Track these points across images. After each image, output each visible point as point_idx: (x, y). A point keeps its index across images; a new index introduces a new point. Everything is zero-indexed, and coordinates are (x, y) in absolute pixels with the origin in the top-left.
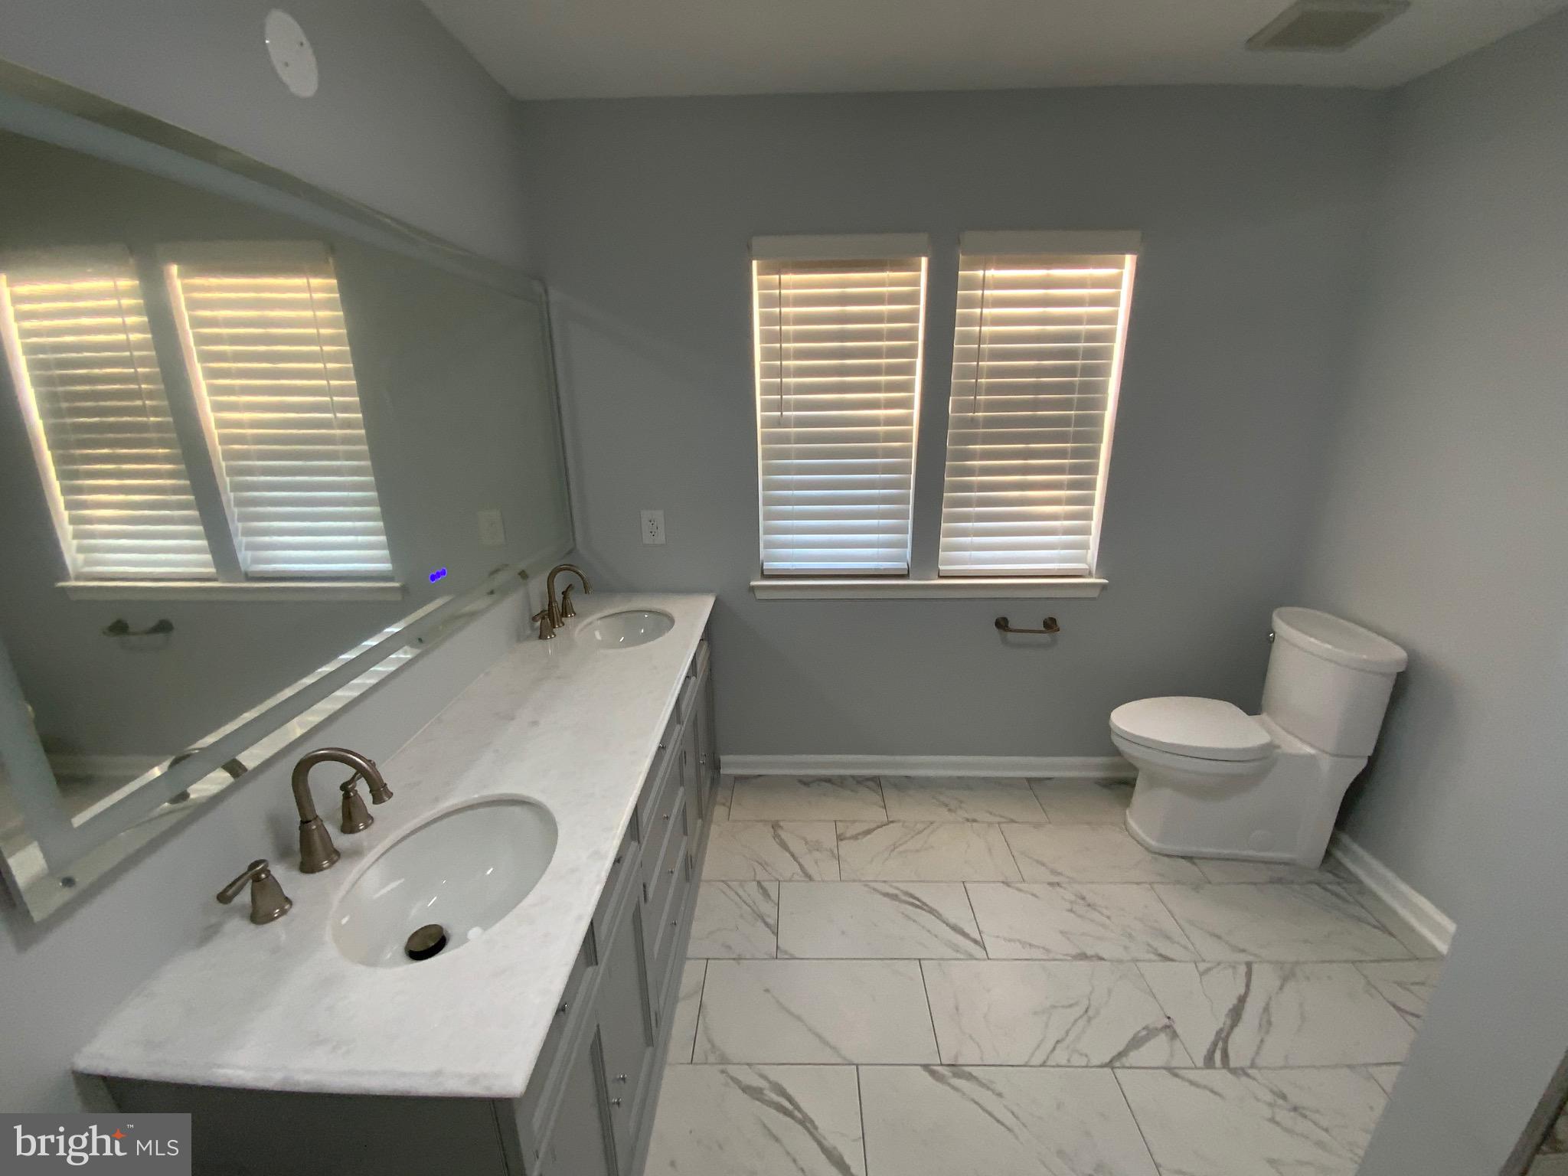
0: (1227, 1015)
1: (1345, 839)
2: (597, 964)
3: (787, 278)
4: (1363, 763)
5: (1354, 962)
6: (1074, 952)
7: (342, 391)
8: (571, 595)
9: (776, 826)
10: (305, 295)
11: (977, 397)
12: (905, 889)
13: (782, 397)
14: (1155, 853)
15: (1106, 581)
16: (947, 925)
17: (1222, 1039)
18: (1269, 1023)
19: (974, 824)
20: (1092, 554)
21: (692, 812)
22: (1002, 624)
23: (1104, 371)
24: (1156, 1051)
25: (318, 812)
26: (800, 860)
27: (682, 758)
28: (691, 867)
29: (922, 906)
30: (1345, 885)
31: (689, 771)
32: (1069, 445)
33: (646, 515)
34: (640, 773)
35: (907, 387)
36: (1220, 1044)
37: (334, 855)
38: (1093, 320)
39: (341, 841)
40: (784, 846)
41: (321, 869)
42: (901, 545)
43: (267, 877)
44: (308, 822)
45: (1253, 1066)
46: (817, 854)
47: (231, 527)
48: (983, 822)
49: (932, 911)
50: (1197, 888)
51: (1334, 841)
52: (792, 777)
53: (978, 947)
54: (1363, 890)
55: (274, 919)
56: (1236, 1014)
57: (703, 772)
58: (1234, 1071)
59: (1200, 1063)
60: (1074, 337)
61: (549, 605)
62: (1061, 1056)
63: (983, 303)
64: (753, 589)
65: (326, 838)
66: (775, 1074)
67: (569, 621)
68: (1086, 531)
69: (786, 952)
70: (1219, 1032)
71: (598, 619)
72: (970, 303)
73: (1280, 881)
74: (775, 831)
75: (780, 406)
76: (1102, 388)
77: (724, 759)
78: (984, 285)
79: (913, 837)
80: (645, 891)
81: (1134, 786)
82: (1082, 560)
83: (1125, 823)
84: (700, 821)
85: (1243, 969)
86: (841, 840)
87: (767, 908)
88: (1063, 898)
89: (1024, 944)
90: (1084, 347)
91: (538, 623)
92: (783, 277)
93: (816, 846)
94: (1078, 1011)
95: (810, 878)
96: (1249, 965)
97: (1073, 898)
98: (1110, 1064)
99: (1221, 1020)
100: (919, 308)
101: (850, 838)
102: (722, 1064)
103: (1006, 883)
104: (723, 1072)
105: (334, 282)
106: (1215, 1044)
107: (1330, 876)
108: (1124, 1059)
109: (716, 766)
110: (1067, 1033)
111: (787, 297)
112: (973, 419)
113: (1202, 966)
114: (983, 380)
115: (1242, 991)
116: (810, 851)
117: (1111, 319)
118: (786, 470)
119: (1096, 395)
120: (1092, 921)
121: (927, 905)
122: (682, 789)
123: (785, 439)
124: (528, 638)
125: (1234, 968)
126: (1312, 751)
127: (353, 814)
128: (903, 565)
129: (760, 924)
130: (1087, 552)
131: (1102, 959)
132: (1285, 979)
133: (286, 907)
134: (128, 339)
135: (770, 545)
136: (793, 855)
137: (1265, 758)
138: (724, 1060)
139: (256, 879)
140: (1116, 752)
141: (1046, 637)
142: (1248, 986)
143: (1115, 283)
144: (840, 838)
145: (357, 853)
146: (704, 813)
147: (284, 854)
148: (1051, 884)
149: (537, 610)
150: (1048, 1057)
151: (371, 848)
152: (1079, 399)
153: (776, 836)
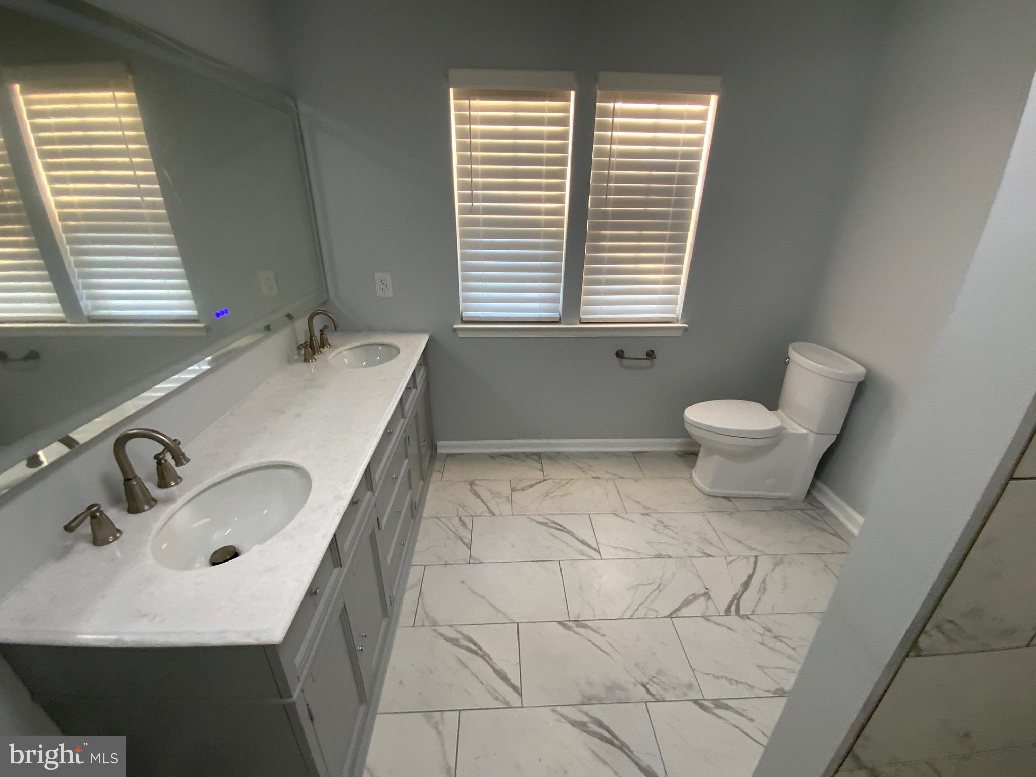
0: (741, 585)
1: (819, 483)
2: (341, 566)
3: (476, 103)
4: (833, 439)
5: (817, 554)
6: (654, 553)
7: (145, 180)
8: (325, 332)
9: (472, 483)
10: (112, 105)
11: (608, 196)
12: (552, 519)
13: (472, 192)
14: (707, 495)
15: (687, 325)
16: (578, 540)
17: (737, 598)
18: (765, 589)
19: (599, 480)
20: (679, 308)
21: (415, 476)
22: (620, 354)
23: (693, 180)
24: (698, 607)
25: (137, 473)
26: (488, 504)
27: (406, 440)
28: (415, 509)
29: (562, 529)
30: (818, 511)
31: (413, 449)
32: (668, 232)
33: (378, 276)
34: (370, 447)
35: (560, 187)
36: (735, 602)
37: (152, 502)
38: (687, 143)
39: (157, 492)
40: (478, 496)
41: (144, 511)
42: (555, 301)
43: (101, 515)
44: (129, 479)
45: (753, 614)
46: (498, 500)
47: (73, 282)
48: (603, 478)
49: (569, 532)
50: (730, 515)
51: (813, 485)
52: (484, 454)
53: (596, 553)
54: (828, 513)
55: (109, 543)
56: (746, 585)
57: (424, 450)
58: (742, 617)
59: (722, 613)
60: (674, 155)
61: (310, 339)
62: (641, 613)
63: (612, 128)
64: (455, 330)
65: (145, 491)
66: (467, 631)
67: (326, 350)
68: (676, 292)
69: (475, 559)
70: (735, 595)
71: (346, 350)
72: (604, 127)
73: (779, 509)
74: (472, 487)
75: (472, 198)
76: (691, 192)
77: (439, 443)
78: (613, 114)
79: (559, 488)
80: (378, 523)
81: (697, 455)
82: (673, 311)
83: (691, 477)
84: (422, 482)
85: (752, 560)
87: (465, 534)
88: (649, 522)
89: (624, 549)
90: (681, 163)
91: (303, 352)
92: (472, 102)
93: (496, 495)
94: (654, 586)
95: (494, 515)
96: (756, 557)
97: (656, 522)
98: (670, 616)
99: (738, 588)
100: (569, 129)
101: (519, 490)
102: (433, 626)
103: (616, 515)
104: (434, 630)
105: (133, 94)
106: (732, 602)
107: (810, 507)
108: (678, 613)
109: (434, 448)
110: (646, 599)
111: (475, 117)
112: (604, 212)
113: (729, 559)
114: (612, 184)
115: (751, 572)
116: (494, 498)
117: (699, 143)
118: (477, 246)
119: (688, 198)
120: (666, 535)
121: (565, 528)
122: (406, 461)
123: (475, 223)
124: (296, 361)
125: (748, 558)
126: (805, 431)
127: (165, 474)
128: (556, 315)
129: (460, 542)
130: (676, 307)
131: (670, 557)
132: (776, 565)
133: (118, 535)
135: (466, 300)
136: (483, 501)
137: (777, 436)
138: (435, 624)
139: (93, 516)
140: (688, 435)
141: (647, 363)
142: (754, 569)
143: (702, 116)
144: (513, 490)
145: (169, 500)
146: (425, 477)
147: (115, 502)
148: (643, 515)
149: (302, 341)
150: (634, 613)
151: (180, 496)
152: (675, 200)
153: (472, 490)
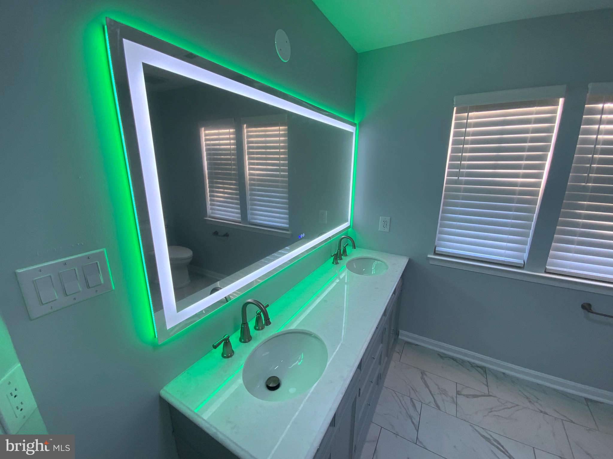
2: (334, 426)
3: (473, 114)
8: (347, 248)
9: (423, 373)
11: (590, 175)
12: (494, 437)
13: (460, 170)
19: (546, 416)
21: (384, 355)
22: (587, 307)
26: (435, 396)
27: (384, 330)
28: (380, 379)
29: (504, 451)
31: (386, 337)
33: (382, 218)
35: (540, 167)
37: (250, 338)
39: (253, 332)
40: (427, 386)
42: (522, 251)
43: (228, 342)
44: (244, 324)
46: (444, 397)
49: (510, 457)
52: (435, 351)
57: (391, 337)
61: (338, 251)
63: (600, 122)
64: (428, 259)
65: (249, 332)
67: (344, 258)
69: (421, 443)
72: (591, 122)
74: (422, 376)
75: (458, 174)
78: (602, 112)
79: (504, 409)
80: (359, 392)
84: (386, 358)
86: (459, 395)
92: (470, 114)
93: (444, 392)
95: (439, 408)
100: (555, 125)
101: (464, 395)
105: (286, 128)
109: (397, 334)
111: (471, 123)
112: (585, 187)
114: (595, 165)
116: (440, 394)
121: (508, 453)
122: (381, 345)
123: (458, 190)
127: (259, 323)
128: (521, 262)
129: (410, 421)
133: (232, 354)
134: (230, 148)
135: (441, 239)
136: (431, 393)
144: (458, 393)
145: (256, 339)
146: (389, 354)
149: (333, 253)
153: (422, 378)
